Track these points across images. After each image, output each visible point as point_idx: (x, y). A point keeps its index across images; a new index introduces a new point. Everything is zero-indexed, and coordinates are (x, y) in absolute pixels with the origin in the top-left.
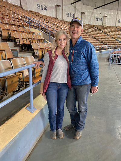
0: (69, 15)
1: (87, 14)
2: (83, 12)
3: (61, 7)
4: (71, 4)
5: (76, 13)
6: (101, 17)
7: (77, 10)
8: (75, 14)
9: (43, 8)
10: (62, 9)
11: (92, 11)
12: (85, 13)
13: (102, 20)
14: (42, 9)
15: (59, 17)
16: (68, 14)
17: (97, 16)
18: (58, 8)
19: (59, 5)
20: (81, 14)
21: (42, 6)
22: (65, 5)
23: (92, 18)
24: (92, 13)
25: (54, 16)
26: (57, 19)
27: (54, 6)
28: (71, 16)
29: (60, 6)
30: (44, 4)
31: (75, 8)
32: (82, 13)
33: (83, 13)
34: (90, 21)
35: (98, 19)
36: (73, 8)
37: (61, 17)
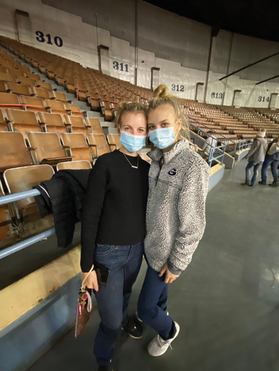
0: (215, 95)
1: (243, 92)
2: (238, 89)
3: (204, 86)
4: (220, 80)
5: (227, 91)
6: (267, 95)
8: (224, 93)
9: (180, 89)
10: (206, 88)
11: (252, 87)
12: (240, 91)
13: (269, 100)
14: (178, 90)
15: (200, 99)
16: (213, 94)
17: (261, 94)
18: (199, 86)
19: (202, 82)
20: (235, 93)
21: (178, 86)
22: (211, 82)
23: (251, 98)
24: (253, 90)
25: (193, 98)
26: (197, 101)
27: (194, 84)
28: (218, 96)
29: (203, 84)
30: (181, 83)
31: (225, 84)
32: (236, 91)
33: (238, 91)
34: (247, 102)
35: (262, 99)
36: (223, 85)
37: (202, 99)
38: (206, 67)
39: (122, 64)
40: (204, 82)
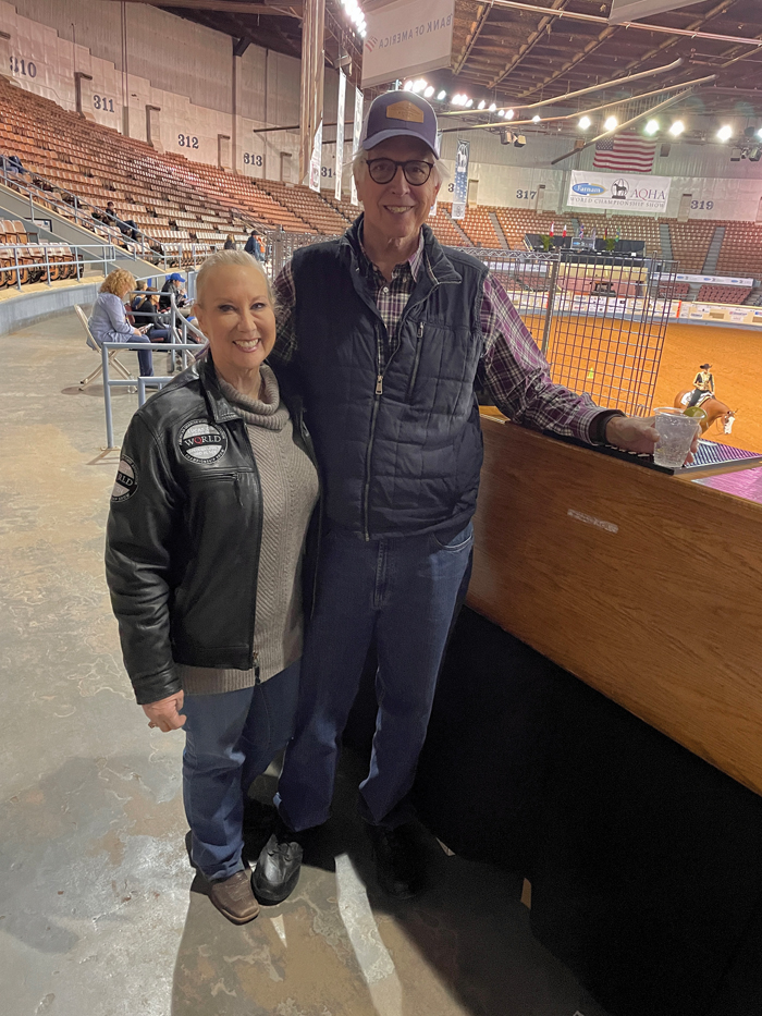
0: (250, 159)
1: (295, 156)
2: (287, 151)
3: (231, 140)
4: (255, 131)
5: (268, 153)
7: (270, 145)
8: (265, 155)
10: (234, 145)
12: (290, 155)
14: (188, 146)
15: (227, 163)
16: (247, 156)
17: (324, 163)
18: (223, 141)
19: (228, 135)
20: (281, 157)
21: (188, 138)
22: (240, 135)
25: (215, 163)
26: (222, 169)
27: (214, 137)
28: (256, 161)
29: (229, 138)
30: (192, 134)
31: (264, 140)
32: (283, 154)
33: (286, 154)
35: (328, 172)
36: (261, 141)
37: (231, 166)
38: (230, 106)
39: (104, 100)
40: (230, 134)
